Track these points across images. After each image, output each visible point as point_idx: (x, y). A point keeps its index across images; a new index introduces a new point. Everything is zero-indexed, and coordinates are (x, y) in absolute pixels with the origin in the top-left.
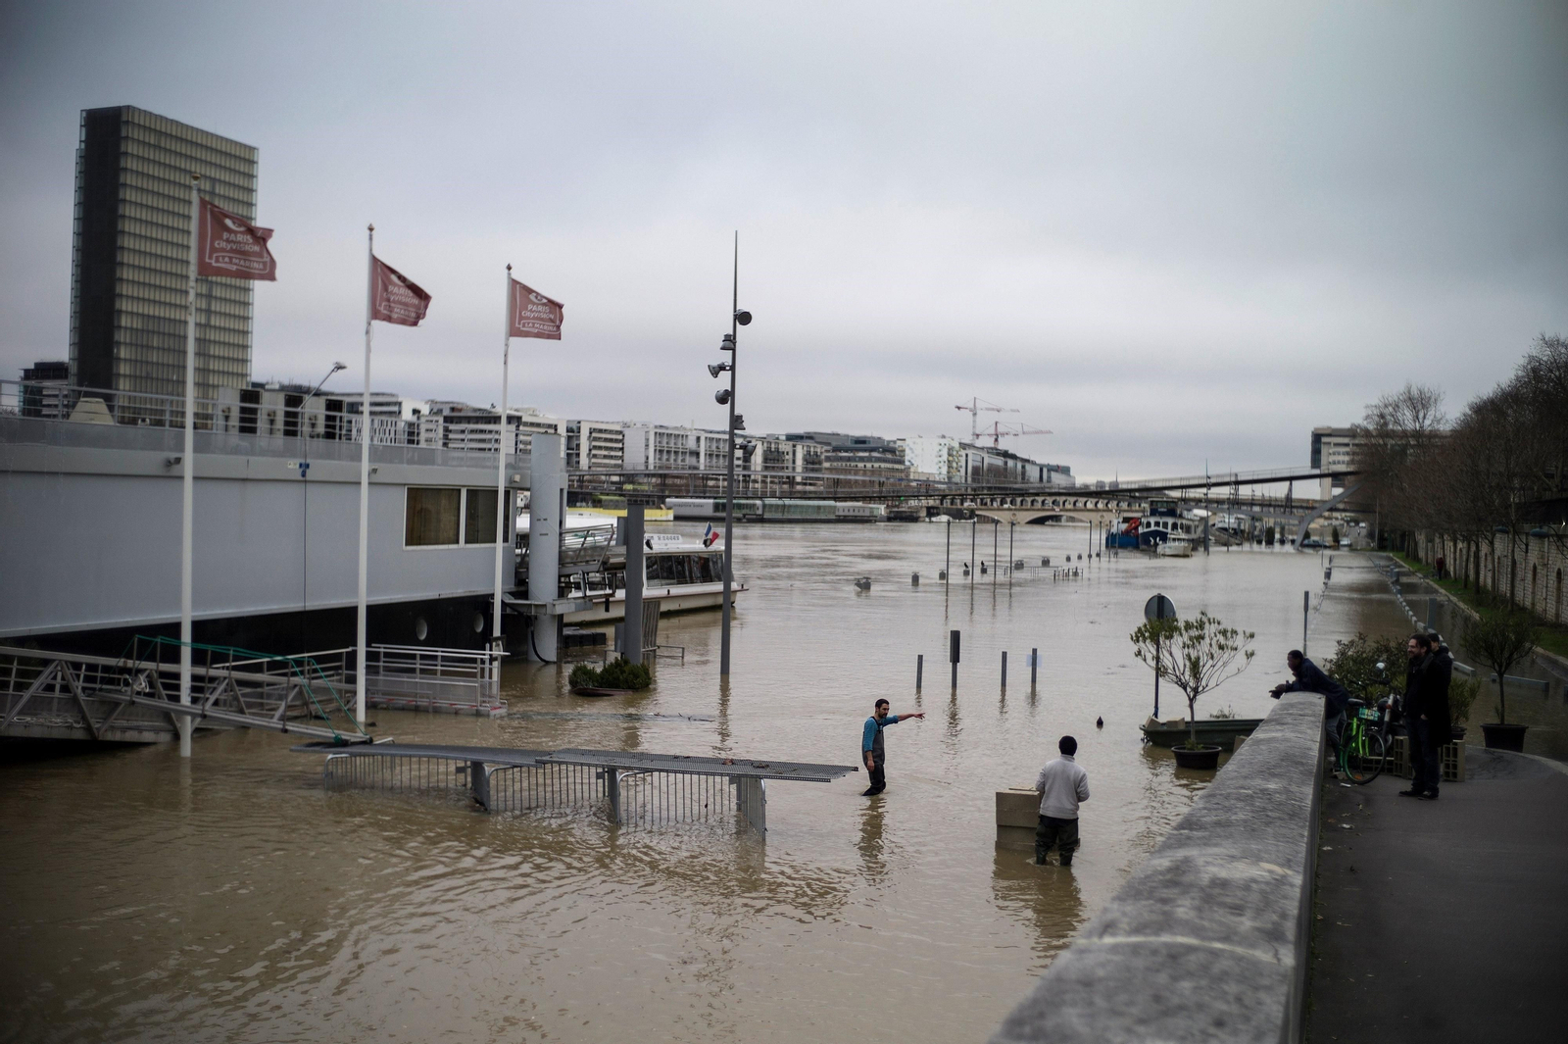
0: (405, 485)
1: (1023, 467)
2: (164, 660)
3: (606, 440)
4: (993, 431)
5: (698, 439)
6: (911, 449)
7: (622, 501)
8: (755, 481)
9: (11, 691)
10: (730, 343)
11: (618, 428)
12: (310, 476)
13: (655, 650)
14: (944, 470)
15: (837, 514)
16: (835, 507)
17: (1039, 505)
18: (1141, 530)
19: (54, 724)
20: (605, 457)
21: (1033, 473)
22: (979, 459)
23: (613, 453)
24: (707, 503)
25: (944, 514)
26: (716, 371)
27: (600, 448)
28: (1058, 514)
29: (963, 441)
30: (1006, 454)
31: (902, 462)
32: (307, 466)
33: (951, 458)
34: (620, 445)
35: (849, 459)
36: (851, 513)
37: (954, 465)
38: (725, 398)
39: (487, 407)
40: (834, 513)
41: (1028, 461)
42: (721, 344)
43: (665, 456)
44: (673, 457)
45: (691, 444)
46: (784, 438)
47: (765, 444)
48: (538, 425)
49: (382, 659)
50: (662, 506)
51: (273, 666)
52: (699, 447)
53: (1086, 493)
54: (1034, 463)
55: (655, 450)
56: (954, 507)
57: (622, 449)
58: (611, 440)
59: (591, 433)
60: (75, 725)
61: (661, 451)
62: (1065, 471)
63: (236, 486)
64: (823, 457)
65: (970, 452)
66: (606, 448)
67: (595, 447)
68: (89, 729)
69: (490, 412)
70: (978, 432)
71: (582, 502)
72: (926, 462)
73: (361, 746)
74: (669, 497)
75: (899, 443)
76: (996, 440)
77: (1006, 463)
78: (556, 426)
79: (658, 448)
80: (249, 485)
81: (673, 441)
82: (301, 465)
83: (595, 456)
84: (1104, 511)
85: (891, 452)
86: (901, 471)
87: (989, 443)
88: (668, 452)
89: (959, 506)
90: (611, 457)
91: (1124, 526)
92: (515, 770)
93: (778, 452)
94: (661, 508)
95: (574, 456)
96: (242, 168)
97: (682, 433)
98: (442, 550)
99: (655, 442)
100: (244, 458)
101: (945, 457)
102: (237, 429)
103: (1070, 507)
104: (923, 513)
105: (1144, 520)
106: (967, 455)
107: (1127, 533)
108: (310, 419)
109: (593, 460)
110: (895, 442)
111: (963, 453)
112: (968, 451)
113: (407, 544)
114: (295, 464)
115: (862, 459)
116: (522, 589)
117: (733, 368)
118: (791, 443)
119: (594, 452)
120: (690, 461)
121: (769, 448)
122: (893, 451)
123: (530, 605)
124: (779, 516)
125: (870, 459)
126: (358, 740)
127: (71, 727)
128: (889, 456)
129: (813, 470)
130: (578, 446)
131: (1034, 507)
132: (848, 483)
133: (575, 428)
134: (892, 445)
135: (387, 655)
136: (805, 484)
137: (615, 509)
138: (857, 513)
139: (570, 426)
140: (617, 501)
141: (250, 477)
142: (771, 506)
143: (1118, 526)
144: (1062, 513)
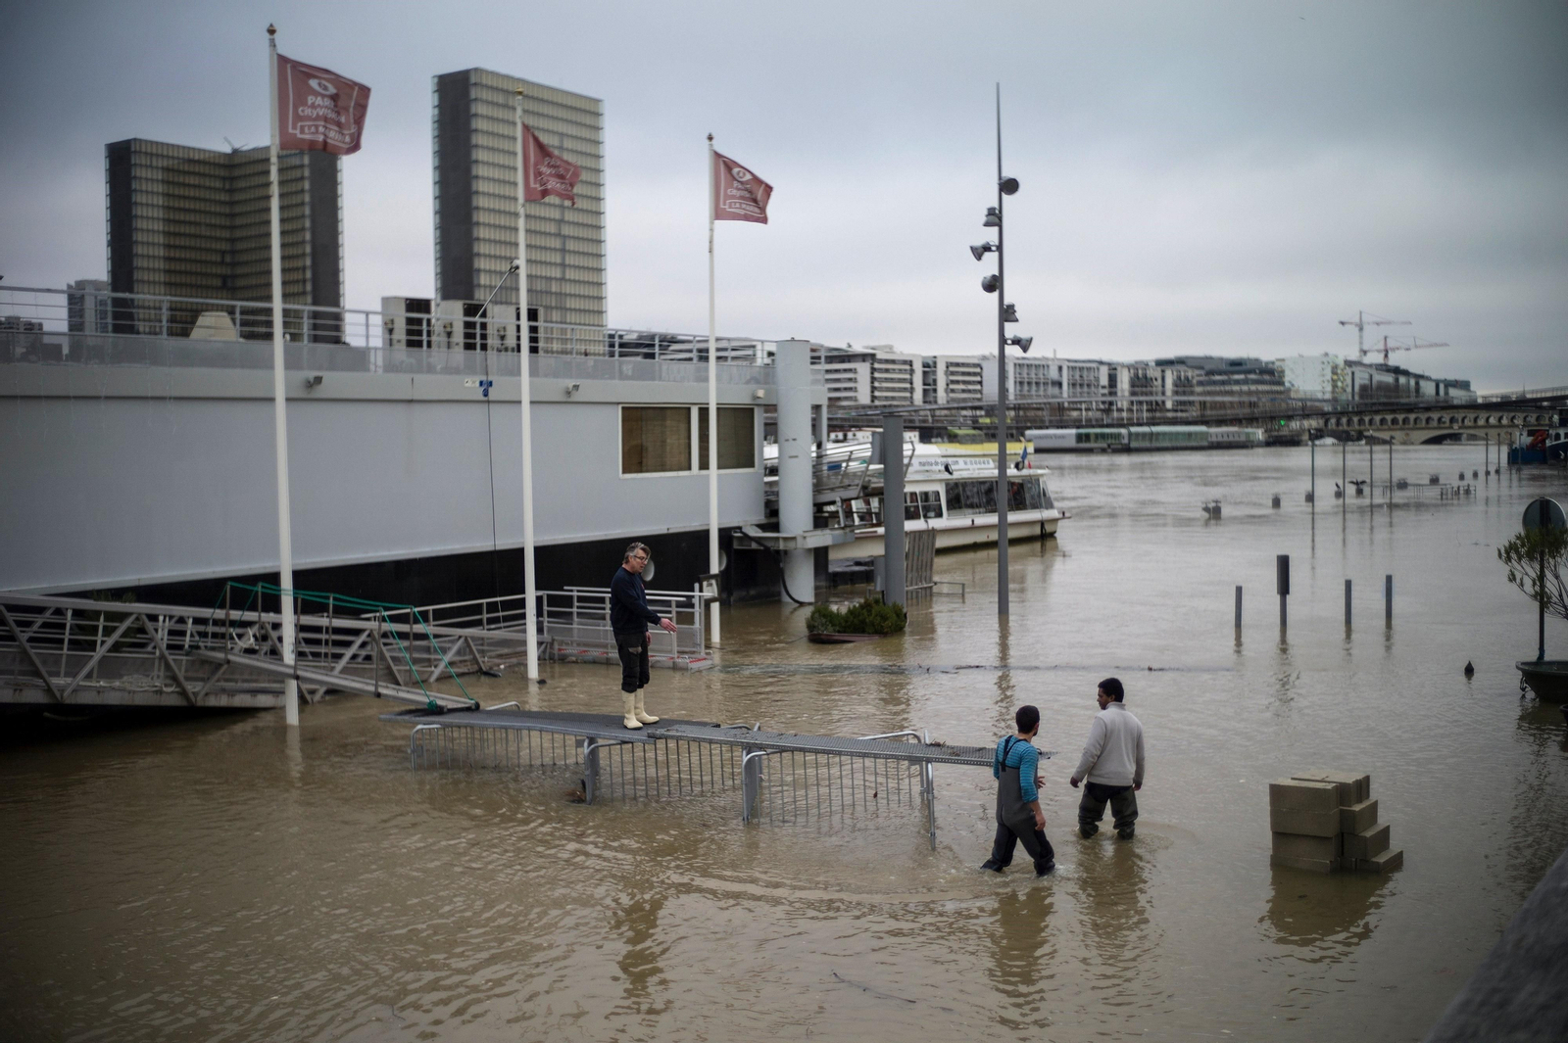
0: (619, 403)
1: (1417, 384)
2: (266, 610)
3: (964, 374)
4: (1382, 347)
5: (1060, 368)
6: (1292, 370)
7: (980, 435)
8: (1120, 410)
9: (65, 651)
10: (995, 218)
11: (976, 361)
12: (493, 394)
13: (931, 587)
14: (1329, 388)
15: (1210, 439)
16: (1207, 433)
17: (1435, 423)
18: (1548, 443)
19: (138, 688)
20: (964, 391)
21: (1428, 389)
22: (1367, 376)
23: (971, 387)
24: (1070, 435)
25: (1329, 436)
26: (979, 252)
27: (957, 382)
28: (1456, 432)
29: (1349, 358)
30: (1397, 371)
31: (1281, 383)
32: (490, 384)
33: (1335, 377)
34: (978, 379)
35: (1223, 383)
36: (1226, 439)
37: (1339, 384)
38: (993, 284)
39: (843, 346)
40: (1206, 439)
41: (1422, 377)
42: (984, 219)
43: (1026, 387)
44: (1034, 387)
45: (1053, 374)
46: (1154, 364)
47: (1132, 371)
48: (893, 362)
49: (576, 604)
50: (1022, 438)
51: (439, 615)
52: (1061, 376)
53: (1489, 407)
54: (1428, 379)
55: (1015, 382)
56: (1341, 428)
57: (980, 383)
58: (969, 374)
59: (947, 367)
60: (165, 689)
61: (1021, 383)
62: (1465, 385)
63: (400, 408)
64: (1195, 381)
65: (1356, 369)
66: (964, 382)
67: (953, 382)
68: (183, 693)
69: (847, 351)
70: (1365, 348)
71: (937, 437)
72: (1308, 383)
73: (461, 714)
74: (1029, 428)
75: (1278, 364)
76: (1386, 356)
77: (1397, 380)
78: (911, 362)
79: (1018, 380)
80: (417, 407)
81: (1033, 371)
82: (481, 383)
83: (953, 391)
84: (1509, 426)
85: (1269, 373)
86: (1280, 393)
87: (1378, 359)
88: (1029, 383)
89: (1345, 427)
90: (969, 391)
91: (1529, 440)
92: (625, 746)
93: (1146, 378)
94: (1020, 441)
95: (931, 392)
96: (588, 120)
97: (1044, 363)
98: (668, 477)
99: (1015, 373)
100: (407, 377)
101: (1329, 375)
102: (404, 342)
103: (1471, 424)
104: (1306, 437)
105: (1552, 432)
106: (1353, 373)
107: (1532, 446)
108: (498, 331)
109: (952, 395)
110: (1273, 363)
111: (1349, 371)
112: (1354, 369)
113: (624, 472)
114: (474, 382)
115: (1237, 382)
116: (773, 520)
117: (1000, 248)
118: (1159, 369)
119: (952, 386)
120: (1052, 390)
121: (1136, 375)
122: (1271, 372)
123: (777, 539)
124: (1147, 444)
125: (1246, 382)
126: (460, 706)
127: (160, 692)
128: (1267, 377)
129: (1184, 393)
130: (935, 381)
131: (1430, 426)
132: (1222, 405)
133: (931, 363)
134: (1270, 366)
135: (580, 599)
136: (1176, 411)
137: (972, 443)
138: (1231, 439)
139: (926, 361)
140: (974, 435)
141: (415, 398)
142: (1137, 435)
143: (1523, 439)
144: (1461, 431)
